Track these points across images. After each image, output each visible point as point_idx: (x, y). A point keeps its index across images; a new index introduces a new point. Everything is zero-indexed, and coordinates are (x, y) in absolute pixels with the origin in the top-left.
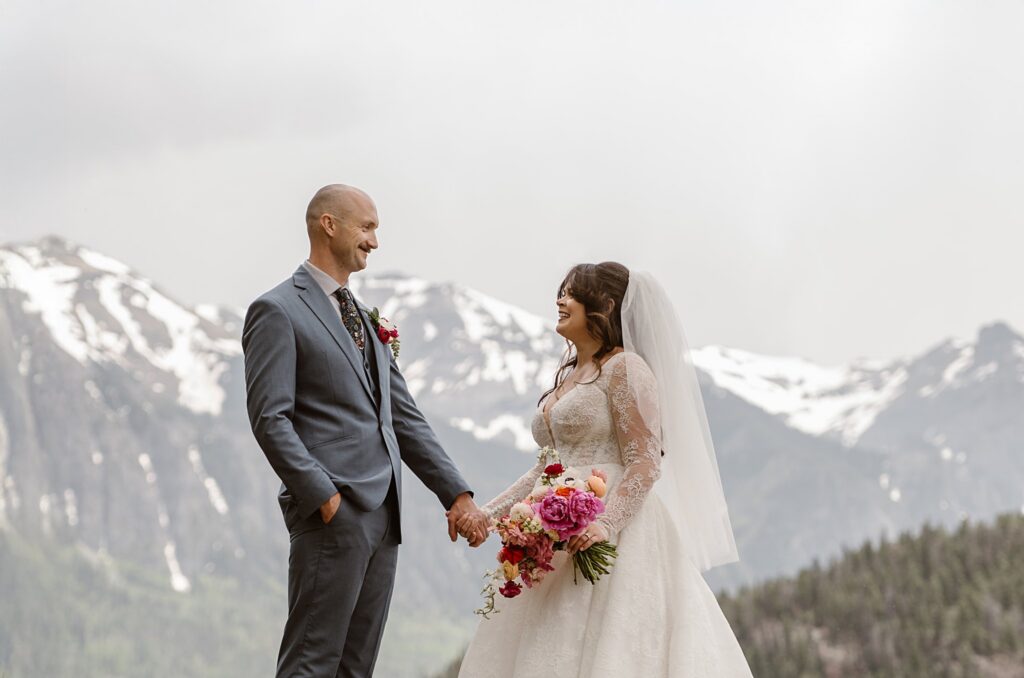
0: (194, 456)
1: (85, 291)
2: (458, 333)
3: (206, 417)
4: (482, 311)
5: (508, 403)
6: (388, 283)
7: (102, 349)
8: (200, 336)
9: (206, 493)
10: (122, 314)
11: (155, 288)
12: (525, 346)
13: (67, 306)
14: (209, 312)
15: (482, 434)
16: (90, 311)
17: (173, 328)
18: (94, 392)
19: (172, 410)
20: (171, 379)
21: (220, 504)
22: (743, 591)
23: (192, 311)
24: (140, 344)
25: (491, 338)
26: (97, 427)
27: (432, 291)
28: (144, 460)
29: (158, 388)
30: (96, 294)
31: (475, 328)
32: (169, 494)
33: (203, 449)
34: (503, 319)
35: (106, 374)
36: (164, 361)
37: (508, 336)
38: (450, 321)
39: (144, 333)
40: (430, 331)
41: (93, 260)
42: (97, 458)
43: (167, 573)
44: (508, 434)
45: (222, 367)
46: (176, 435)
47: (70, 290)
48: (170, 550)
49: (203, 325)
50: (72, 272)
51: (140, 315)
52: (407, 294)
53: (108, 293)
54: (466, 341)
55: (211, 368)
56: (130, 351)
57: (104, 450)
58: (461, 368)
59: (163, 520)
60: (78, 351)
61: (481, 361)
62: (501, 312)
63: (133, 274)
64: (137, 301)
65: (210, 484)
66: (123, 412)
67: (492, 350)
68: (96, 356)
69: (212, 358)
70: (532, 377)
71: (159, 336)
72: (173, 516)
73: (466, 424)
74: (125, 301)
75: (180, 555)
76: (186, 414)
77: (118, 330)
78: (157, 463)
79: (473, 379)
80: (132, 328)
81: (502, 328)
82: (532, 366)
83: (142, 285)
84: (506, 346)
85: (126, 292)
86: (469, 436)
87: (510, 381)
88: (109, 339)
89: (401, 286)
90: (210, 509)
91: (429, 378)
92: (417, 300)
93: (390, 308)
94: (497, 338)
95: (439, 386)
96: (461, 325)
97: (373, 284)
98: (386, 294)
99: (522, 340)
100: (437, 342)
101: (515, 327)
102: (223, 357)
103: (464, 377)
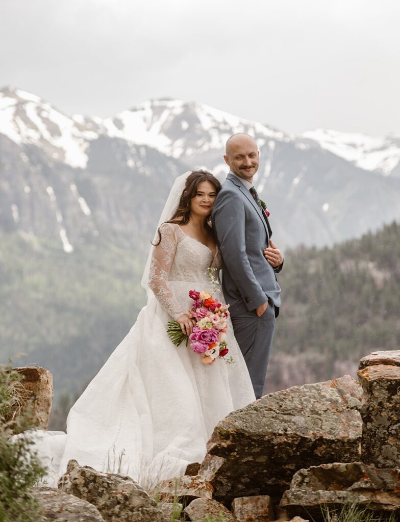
0: (73, 188)
1: (20, 110)
2: (198, 126)
3: (79, 170)
4: (209, 115)
6: (164, 103)
7: (28, 138)
8: (75, 131)
9: (79, 205)
10: (37, 121)
11: (53, 107)
12: (230, 131)
13: (11, 117)
14: (79, 119)
16: (22, 119)
17: (62, 127)
18: (25, 158)
19: (62, 166)
20: (61, 151)
21: (86, 210)
22: (335, 246)
23: (71, 119)
24: (47, 135)
25: (214, 128)
26: (27, 175)
27: (186, 106)
28: (50, 190)
29: (55, 156)
30: (24, 112)
31: (206, 124)
32: (63, 205)
33: (79, 185)
34: (220, 120)
35: (30, 150)
36: (58, 142)
37: (222, 127)
38: (194, 120)
39: (48, 129)
40: (185, 125)
41: (23, 95)
42: (27, 189)
43: (61, 244)
45: (86, 145)
46: (64, 178)
47: (12, 110)
48: (63, 233)
49: (77, 125)
50: (13, 101)
51: (46, 121)
52: (173, 108)
53: (30, 111)
54: (202, 130)
55: (81, 145)
56: (42, 138)
57: (31, 186)
58: (199, 143)
59: (59, 218)
60: (17, 139)
61: (209, 139)
62: (219, 116)
63: (43, 101)
64: (44, 114)
65: (82, 201)
66: (39, 168)
67: (214, 134)
68: (26, 141)
69: (81, 141)
71: (55, 131)
72: (64, 216)
74: (39, 115)
75: (68, 234)
76: (69, 168)
77: (36, 128)
78: (56, 191)
79: (206, 148)
80: (42, 127)
81: (219, 123)
83: (46, 106)
84: (221, 132)
85: (39, 110)
88: (32, 133)
89: (170, 104)
90: (81, 213)
91: (185, 147)
92: (178, 111)
93: (165, 115)
94: (217, 128)
95: (189, 151)
96: (198, 121)
97: (157, 103)
98: (163, 108)
99: (228, 128)
100: (188, 130)
101: (225, 123)
102: (86, 140)
103: (201, 147)
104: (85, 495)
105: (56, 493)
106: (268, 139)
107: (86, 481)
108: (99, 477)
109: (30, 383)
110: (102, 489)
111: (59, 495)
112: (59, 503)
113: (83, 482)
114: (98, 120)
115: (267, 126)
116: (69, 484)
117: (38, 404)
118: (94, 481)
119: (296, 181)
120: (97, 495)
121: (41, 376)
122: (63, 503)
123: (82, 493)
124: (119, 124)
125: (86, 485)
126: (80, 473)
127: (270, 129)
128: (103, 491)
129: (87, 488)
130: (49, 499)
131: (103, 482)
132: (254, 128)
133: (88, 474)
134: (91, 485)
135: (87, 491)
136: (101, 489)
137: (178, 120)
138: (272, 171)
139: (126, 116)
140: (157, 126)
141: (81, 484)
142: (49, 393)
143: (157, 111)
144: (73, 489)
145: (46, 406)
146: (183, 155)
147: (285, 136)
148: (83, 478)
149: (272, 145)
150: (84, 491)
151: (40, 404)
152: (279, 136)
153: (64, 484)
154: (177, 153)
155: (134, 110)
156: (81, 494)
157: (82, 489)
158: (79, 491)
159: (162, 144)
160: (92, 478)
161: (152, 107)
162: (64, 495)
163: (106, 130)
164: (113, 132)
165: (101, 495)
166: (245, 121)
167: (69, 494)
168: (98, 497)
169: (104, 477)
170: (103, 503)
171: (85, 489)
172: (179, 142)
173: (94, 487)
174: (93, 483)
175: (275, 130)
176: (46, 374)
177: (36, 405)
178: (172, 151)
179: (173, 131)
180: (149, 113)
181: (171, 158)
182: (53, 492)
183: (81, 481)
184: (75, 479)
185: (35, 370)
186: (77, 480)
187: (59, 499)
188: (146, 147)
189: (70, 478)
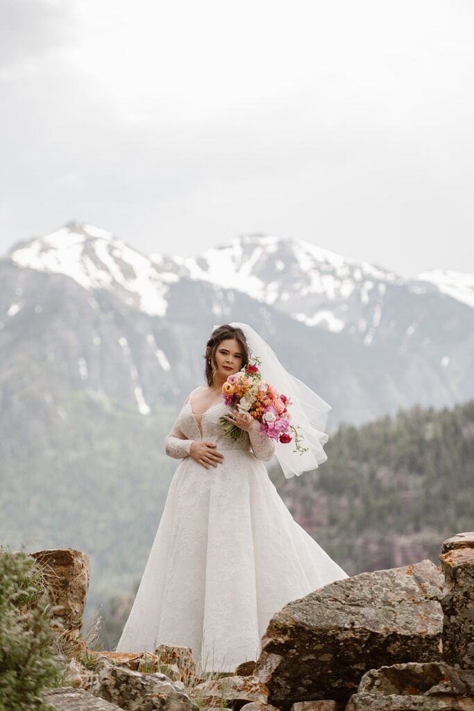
0: (150, 339)
1: (88, 249)
2: (295, 266)
3: (156, 319)
4: (308, 254)
5: (324, 304)
6: (256, 240)
7: (98, 281)
8: (153, 272)
9: (156, 359)
10: (109, 261)
11: (127, 245)
12: (333, 273)
13: (78, 257)
14: (158, 259)
15: (311, 322)
16: (91, 259)
17: (137, 268)
18: (94, 304)
19: (137, 314)
20: (136, 296)
21: (165, 364)
22: (457, 407)
23: (147, 257)
24: (119, 277)
25: (315, 268)
26: (96, 324)
27: (281, 244)
28: (123, 342)
29: (129, 301)
30: (93, 250)
31: (305, 264)
32: (137, 359)
33: (156, 334)
34: (320, 258)
35: (101, 295)
36: (132, 286)
37: (324, 267)
38: (290, 259)
39: (121, 271)
40: (280, 266)
41: (92, 230)
42: (97, 341)
43: (136, 404)
44: (324, 322)
45: (165, 289)
46: (140, 327)
47: (80, 248)
48: (138, 392)
49: (154, 266)
50: (81, 238)
51: (118, 261)
52: (266, 245)
53: (100, 249)
54: (300, 271)
55: (159, 289)
56: (114, 282)
57: (101, 336)
58: (297, 286)
59: (134, 374)
60: (85, 282)
61: (308, 281)
62: (320, 254)
63: (115, 238)
64: (116, 253)
65: (160, 355)
66: (110, 316)
67: (315, 276)
68: (96, 285)
69: (159, 284)
70: (337, 291)
71: (129, 272)
72: (139, 372)
73: (301, 317)
74: (110, 254)
75: (144, 393)
76: (145, 316)
77: (106, 269)
78: (131, 343)
79: (305, 291)
80: (114, 268)
81: (320, 263)
82: (337, 284)
83: (119, 244)
84: (322, 273)
85: (111, 248)
86: (302, 325)
87: (325, 293)
88: (103, 276)
89: (263, 241)
90: (160, 369)
91: (280, 291)
92: (272, 249)
93: (257, 253)
94: (317, 268)
95: (285, 296)
96: (296, 261)
97: (248, 240)
98: (255, 246)
99: (331, 270)
100: (284, 272)
101: (327, 263)
102: (164, 283)
103: (299, 291)
104: (116, 698)
105: (82, 696)
106: (377, 282)
107: (117, 681)
108: (132, 677)
109: (63, 568)
110: (135, 691)
111: (85, 698)
112: (85, 707)
113: (114, 683)
114: (178, 260)
115: (376, 267)
116: (98, 686)
117: (72, 592)
118: (126, 682)
119: (411, 331)
120: (129, 697)
121: (75, 559)
122: (90, 707)
123: (112, 695)
124: (203, 264)
125: (117, 686)
126: (110, 673)
127: (380, 270)
128: (136, 693)
129: (119, 689)
130: (74, 703)
131: (137, 683)
132: (361, 268)
133: (119, 674)
134: (123, 687)
135: (118, 693)
136: (134, 692)
137: (271, 259)
138: (382, 319)
139: (212, 256)
140: (247, 267)
141: (111, 685)
142: (84, 579)
143: (248, 249)
144: (103, 691)
145: (81, 594)
146: (278, 300)
147: (397, 278)
148: (114, 678)
149: (382, 288)
150: (115, 693)
151: (74, 591)
152: (390, 277)
153: (93, 685)
154: (271, 298)
155: (221, 248)
156: (111, 697)
157: (112, 691)
158: (109, 694)
159: (253, 287)
160: (124, 678)
161: (242, 245)
162: (92, 698)
163: (188, 271)
164: (196, 274)
165: (134, 698)
166: (351, 261)
167: (97, 696)
168: (131, 701)
169: (138, 677)
170: (137, 707)
171: (116, 691)
172: (274, 286)
173: (127, 689)
174: (125, 684)
175: (385, 271)
176: (81, 557)
177: (69, 594)
178: (265, 296)
179: (265, 272)
180: (238, 251)
181: (264, 305)
182: (79, 694)
183: (111, 681)
184: (105, 679)
185: (68, 552)
186: (106, 681)
187: (85, 703)
188: (234, 291)
189: (99, 678)
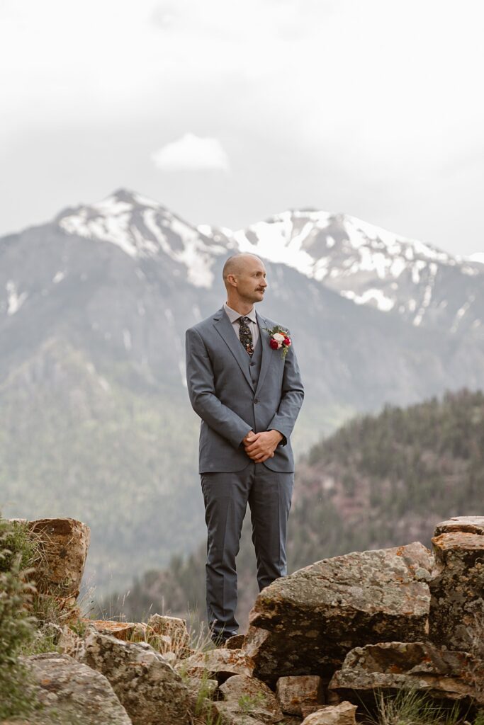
0: (196, 311)
1: (136, 217)
2: (345, 243)
3: (202, 290)
4: (360, 231)
5: (375, 283)
6: (307, 214)
7: (146, 250)
8: (201, 244)
10: (156, 230)
11: (176, 215)
12: (384, 251)
13: (125, 225)
14: (207, 231)
15: (360, 300)
16: (139, 229)
17: (185, 238)
18: (140, 275)
19: (184, 285)
20: (184, 267)
23: (196, 230)
24: (166, 247)
25: (365, 246)
26: (142, 294)
27: (332, 219)
28: (168, 313)
29: (176, 273)
30: (142, 219)
31: (356, 241)
33: (202, 307)
34: (373, 237)
35: (147, 265)
36: (180, 257)
37: (375, 245)
38: (341, 236)
39: (169, 241)
40: (330, 242)
41: (142, 200)
42: (142, 311)
43: (179, 377)
44: (374, 300)
45: (212, 261)
46: (186, 299)
47: (127, 217)
49: (202, 237)
50: (128, 207)
51: (167, 231)
52: (317, 220)
53: (149, 219)
54: (351, 248)
55: (206, 261)
56: (161, 252)
57: (146, 307)
58: (347, 263)
59: (178, 347)
60: (131, 250)
61: (358, 258)
62: (373, 231)
63: (163, 208)
64: (165, 223)
66: (157, 286)
67: (365, 252)
68: (142, 254)
69: (207, 256)
70: (388, 268)
71: (177, 243)
73: (350, 295)
74: (158, 223)
76: (192, 287)
77: (153, 239)
78: (175, 315)
79: (354, 269)
80: (162, 238)
81: (371, 240)
82: (388, 262)
83: (168, 214)
84: (374, 251)
85: (159, 218)
86: (351, 302)
87: (375, 271)
88: (150, 245)
89: (312, 216)
91: (330, 268)
92: (323, 224)
93: (308, 228)
94: (368, 246)
95: (335, 273)
96: (347, 238)
97: (298, 214)
98: (305, 220)
99: (383, 247)
100: (334, 248)
101: (379, 241)
102: (212, 255)
103: (349, 268)
104: (100, 665)
105: (67, 662)
106: (429, 261)
107: (101, 649)
108: (116, 645)
109: (61, 536)
110: (119, 659)
111: (69, 664)
112: (68, 672)
113: (99, 650)
114: (227, 232)
115: (429, 246)
116: (83, 653)
117: (69, 561)
118: (111, 649)
119: (461, 312)
120: (113, 665)
121: (73, 529)
122: (73, 672)
123: (96, 662)
124: (252, 237)
125: (101, 654)
126: (95, 640)
127: (432, 249)
128: (120, 661)
129: (103, 657)
130: (57, 668)
131: (121, 651)
132: (413, 247)
133: (104, 642)
134: (107, 654)
135: (102, 660)
136: (117, 659)
137: (322, 235)
138: (432, 300)
139: (260, 228)
140: (298, 240)
141: (95, 652)
142: (82, 549)
143: (299, 223)
144: (87, 657)
145: (78, 563)
146: (327, 276)
147: (450, 258)
148: (98, 645)
149: (434, 268)
150: (99, 661)
151: (71, 560)
152: (442, 257)
153: (79, 651)
154: (319, 276)
155: (271, 221)
156: (95, 664)
157: (96, 658)
158: (94, 660)
159: (303, 263)
160: (108, 646)
161: (293, 219)
162: (76, 664)
163: (237, 244)
164: (245, 248)
165: (117, 665)
166: (403, 239)
167: (81, 663)
168: (114, 668)
169: (122, 645)
170: (120, 675)
171: (100, 658)
172: (323, 262)
173: (111, 656)
174: (109, 652)
175: (438, 251)
176: (81, 527)
177: (66, 562)
178: (314, 272)
179: (316, 248)
180: (288, 225)
181: (313, 280)
182: (64, 660)
183: (96, 649)
184: (90, 646)
185: (67, 521)
186: (91, 648)
187: (68, 668)
188: (283, 266)
189: (85, 645)
